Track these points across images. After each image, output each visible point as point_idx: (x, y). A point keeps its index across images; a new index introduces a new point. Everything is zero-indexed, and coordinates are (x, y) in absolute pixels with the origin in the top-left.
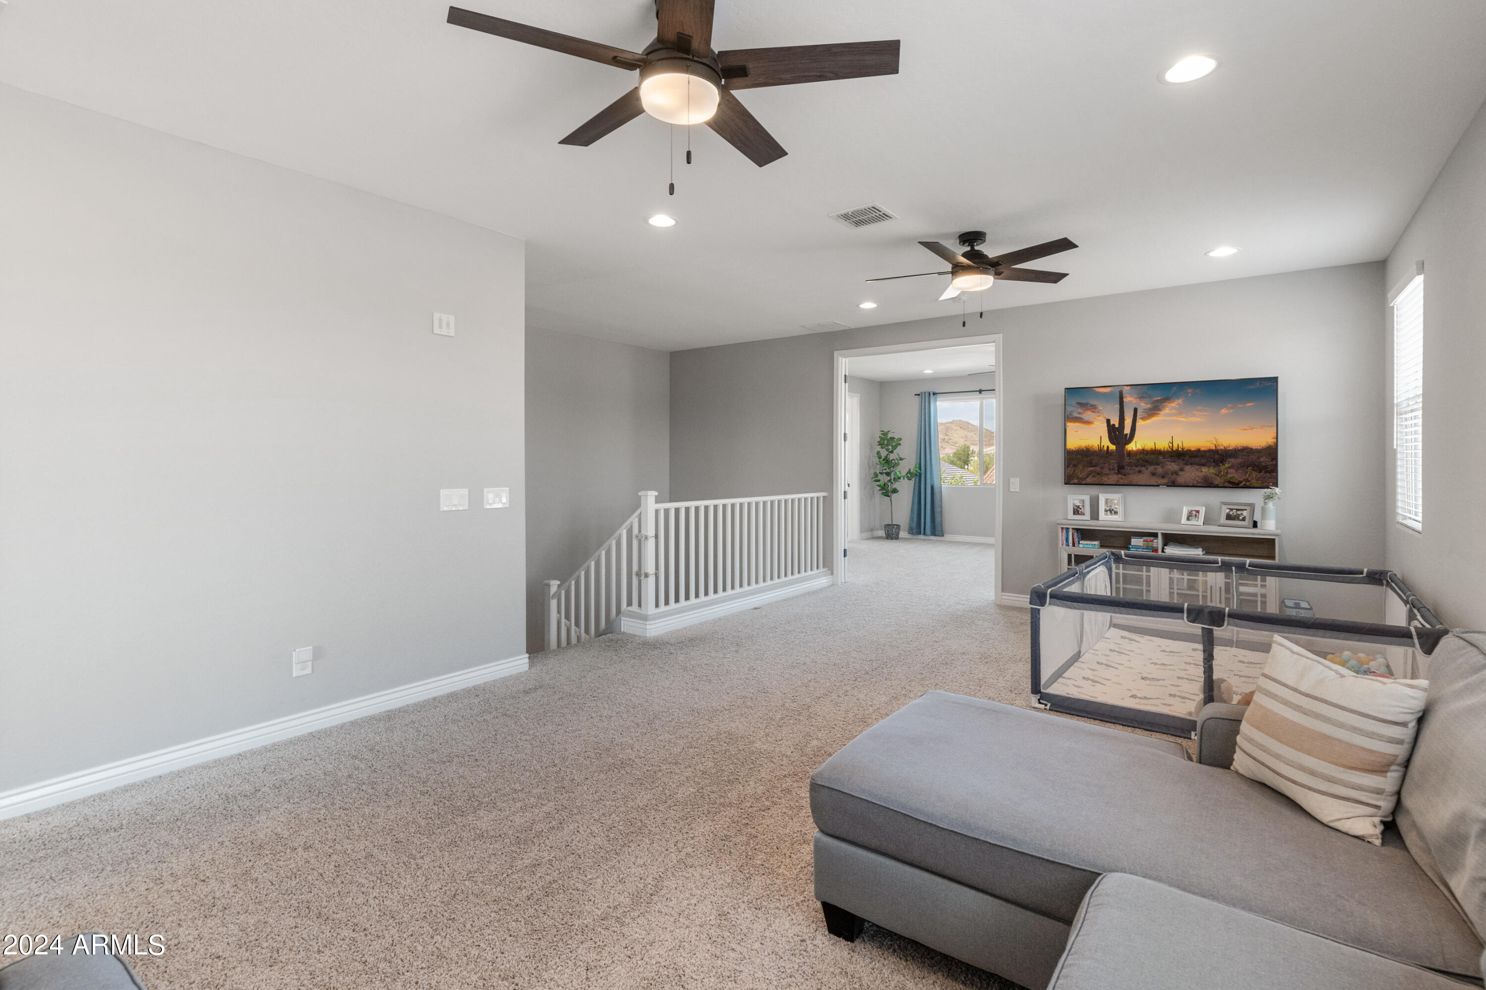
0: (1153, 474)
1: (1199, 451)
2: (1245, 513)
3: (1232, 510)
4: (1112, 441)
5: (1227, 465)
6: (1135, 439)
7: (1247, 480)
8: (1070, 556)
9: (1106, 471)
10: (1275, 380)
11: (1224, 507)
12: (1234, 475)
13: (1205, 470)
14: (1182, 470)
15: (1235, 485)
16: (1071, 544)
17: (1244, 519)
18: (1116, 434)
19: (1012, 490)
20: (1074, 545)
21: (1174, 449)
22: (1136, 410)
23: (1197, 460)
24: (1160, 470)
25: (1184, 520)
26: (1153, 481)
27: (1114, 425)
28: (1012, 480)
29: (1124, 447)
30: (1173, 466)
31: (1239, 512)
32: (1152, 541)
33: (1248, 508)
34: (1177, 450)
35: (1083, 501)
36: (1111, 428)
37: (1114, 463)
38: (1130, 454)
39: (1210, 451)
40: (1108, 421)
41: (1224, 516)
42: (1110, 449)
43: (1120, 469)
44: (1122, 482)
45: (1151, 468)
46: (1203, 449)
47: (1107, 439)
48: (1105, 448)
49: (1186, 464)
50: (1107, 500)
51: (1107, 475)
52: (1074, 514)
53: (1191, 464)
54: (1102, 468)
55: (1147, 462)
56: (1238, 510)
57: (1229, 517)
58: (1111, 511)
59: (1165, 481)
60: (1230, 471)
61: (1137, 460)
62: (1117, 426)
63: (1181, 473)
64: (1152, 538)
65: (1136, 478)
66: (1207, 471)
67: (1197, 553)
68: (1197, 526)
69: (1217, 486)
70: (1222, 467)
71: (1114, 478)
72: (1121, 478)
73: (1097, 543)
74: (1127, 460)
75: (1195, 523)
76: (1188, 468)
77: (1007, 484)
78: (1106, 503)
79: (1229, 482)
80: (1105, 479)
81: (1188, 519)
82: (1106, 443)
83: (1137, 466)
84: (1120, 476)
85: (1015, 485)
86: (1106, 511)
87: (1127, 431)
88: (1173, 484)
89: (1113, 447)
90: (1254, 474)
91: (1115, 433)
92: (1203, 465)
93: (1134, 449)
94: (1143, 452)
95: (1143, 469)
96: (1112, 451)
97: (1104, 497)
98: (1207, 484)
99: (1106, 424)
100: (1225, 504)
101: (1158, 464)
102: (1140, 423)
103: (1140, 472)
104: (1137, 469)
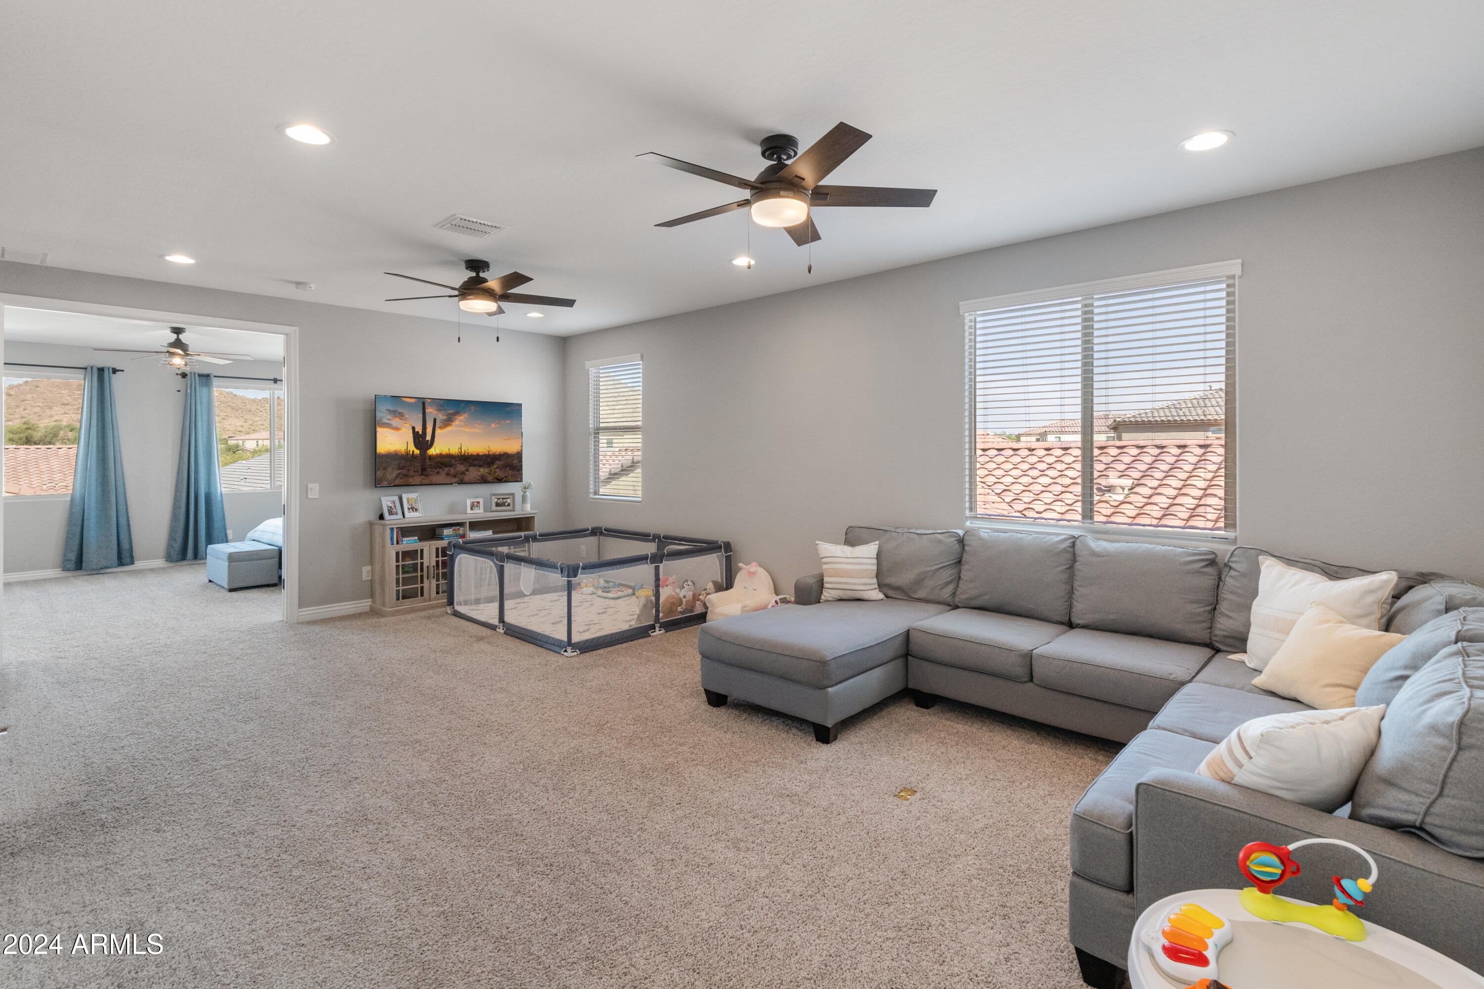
0: (448, 474)
1: (478, 455)
2: (509, 501)
3: (499, 499)
4: (417, 447)
5: (495, 466)
6: (435, 445)
7: (506, 477)
8: (397, 553)
9: (412, 473)
10: (520, 405)
11: (493, 497)
12: (500, 473)
13: (482, 470)
14: (467, 470)
15: (499, 480)
16: (395, 543)
17: (509, 505)
18: (421, 441)
19: (310, 496)
20: (398, 543)
21: (463, 451)
22: (435, 420)
23: (476, 462)
24: (452, 471)
25: (469, 511)
26: (448, 480)
27: (418, 432)
28: (310, 486)
29: (426, 452)
30: (461, 468)
31: (505, 500)
32: (459, 529)
33: (511, 497)
34: (464, 455)
35: (394, 502)
36: (415, 434)
37: (418, 464)
38: (431, 458)
39: (485, 455)
40: (413, 428)
41: (494, 505)
42: (415, 453)
43: (423, 471)
44: (424, 482)
45: (446, 469)
46: (481, 454)
47: (413, 444)
48: (411, 453)
49: (470, 466)
50: (408, 499)
51: (413, 476)
52: (390, 515)
53: (473, 466)
54: (408, 470)
55: (443, 464)
56: (503, 499)
57: (497, 505)
58: (412, 508)
59: (456, 480)
60: (497, 470)
61: (436, 463)
62: (420, 433)
63: (467, 473)
64: (458, 527)
65: (435, 478)
66: (483, 471)
67: (488, 534)
68: (480, 514)
69: (489, 482)
70: (492, 468)
71: (418, 479)
72: (424, 479)
73: (416, 538)
74: (428, 461)
75: (477, 511)
76: (471, 469)
77: (304, 490)
78: (408, 502)
79: (496, 479)
80: (411, 480)
81: (472, 509)
82: (412, 448)
83: (436, 469)
84: (423, 477)
85: (314, 491)
86: (409, 509)
87: (428, 438)
88: (462, 482)
89: (417, 452)
90: (510, 472)
91: (419, 439)
92: (481, 466)
93: (434, 453)
94: (440, 456)
95: (441, 470)
96: (417, 455)
97: (409, 496)
98: (483, 481)
99: (411, 431)
100: (494, 495)
101: (451, 466)
102: (438, 431)
103: (438, 473)
104: (436, 471)
